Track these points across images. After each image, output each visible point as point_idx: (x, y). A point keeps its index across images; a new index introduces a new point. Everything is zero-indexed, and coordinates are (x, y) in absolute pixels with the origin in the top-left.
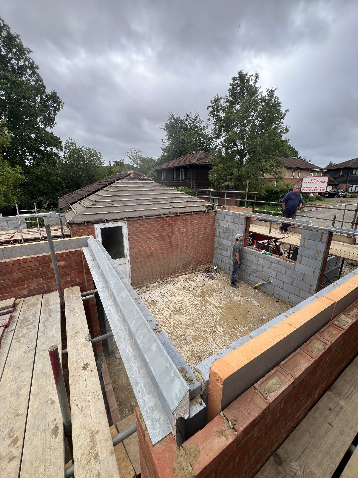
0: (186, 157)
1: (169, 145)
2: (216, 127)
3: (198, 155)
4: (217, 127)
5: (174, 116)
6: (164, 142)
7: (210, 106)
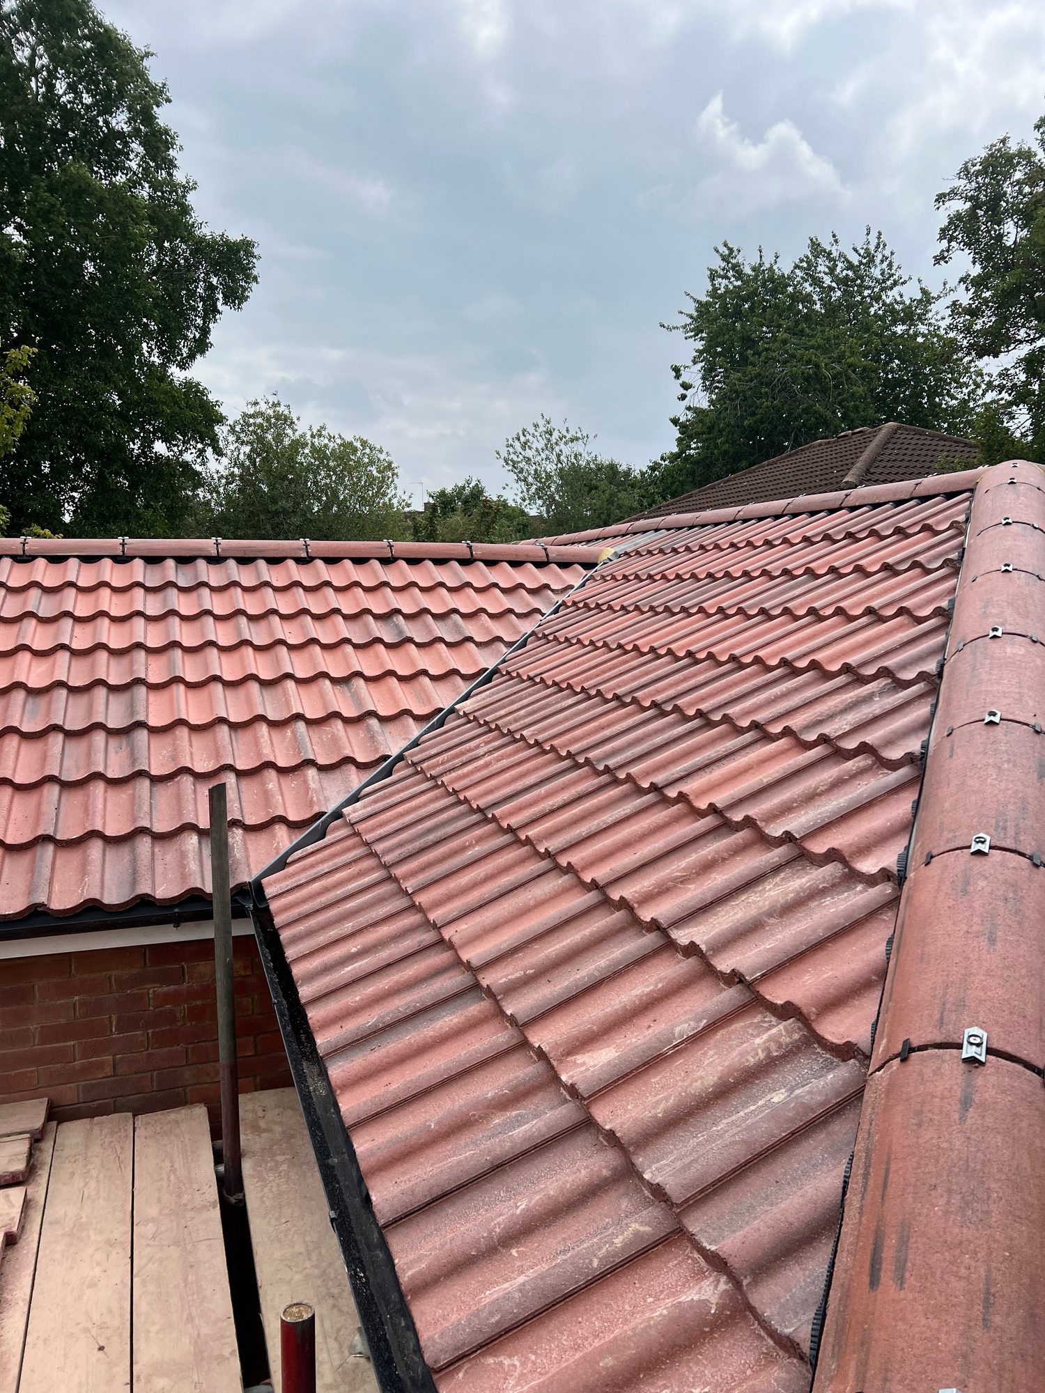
0: (802, 456)
1: (711, 401)
2: (977, 296)
3: (872, 446)
4: (987, 294)
5: (740, 259)
6: (686, 386)
7: (953, 193)
